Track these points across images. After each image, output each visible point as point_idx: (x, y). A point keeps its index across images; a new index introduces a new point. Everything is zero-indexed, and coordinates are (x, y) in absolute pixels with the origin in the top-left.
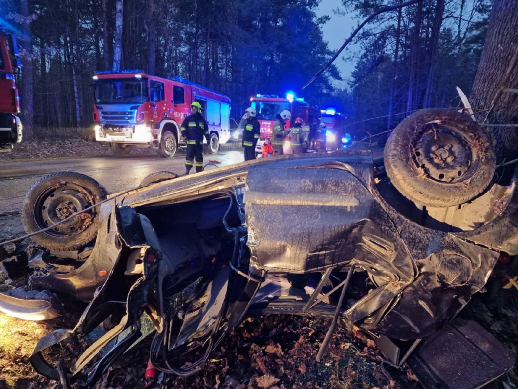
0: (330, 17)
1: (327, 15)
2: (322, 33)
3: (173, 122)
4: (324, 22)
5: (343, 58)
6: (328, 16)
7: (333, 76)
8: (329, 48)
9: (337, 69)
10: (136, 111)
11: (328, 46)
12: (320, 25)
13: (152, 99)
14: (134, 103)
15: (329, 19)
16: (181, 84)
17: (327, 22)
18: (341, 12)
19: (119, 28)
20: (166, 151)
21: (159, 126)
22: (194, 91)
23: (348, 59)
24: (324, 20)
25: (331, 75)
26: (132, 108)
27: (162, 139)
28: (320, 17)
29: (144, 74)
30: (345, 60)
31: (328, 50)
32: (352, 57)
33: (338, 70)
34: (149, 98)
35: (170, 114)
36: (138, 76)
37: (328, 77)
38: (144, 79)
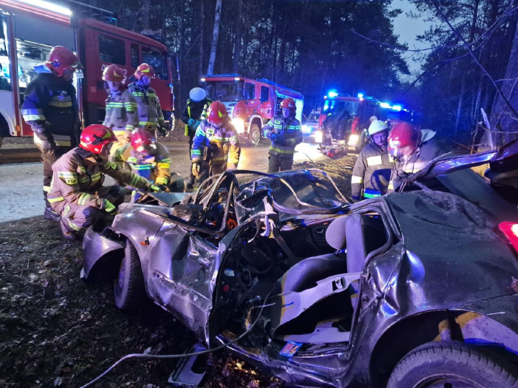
0: (401, 11)
1: (398, 8)
2: (393, 27)
3: (259, 117)
4: (395, 16)
5: (413, 58)
6: (400, 10)
7: (400, 71)
8: (398, 42)
9: (406, 63)
10: (233, 108)
11: (398, 39)
12: (391, 19)
13: (246, 98)
14: (232, 101)
15: (401, 12)
16: (267, 84)
17: (399, 15)
18: (414, 15)
19: (216, 36)
20: (252, 141)
21: (249, 120)
22: (276, 90)
23: (418, 59)
24: (395, 13)
25: (399, 69)
26: (230, 105)
27: (251, 131)
28: (391, 11)
29: (242, 78)
30: (415, 60)
31: (398, 44)
32: (422, 59)
33: (407, 65)
34: (244, 97)
35: (257, 110)
36: (237, 79)
37: (395, 71)
38: (242, 81)
